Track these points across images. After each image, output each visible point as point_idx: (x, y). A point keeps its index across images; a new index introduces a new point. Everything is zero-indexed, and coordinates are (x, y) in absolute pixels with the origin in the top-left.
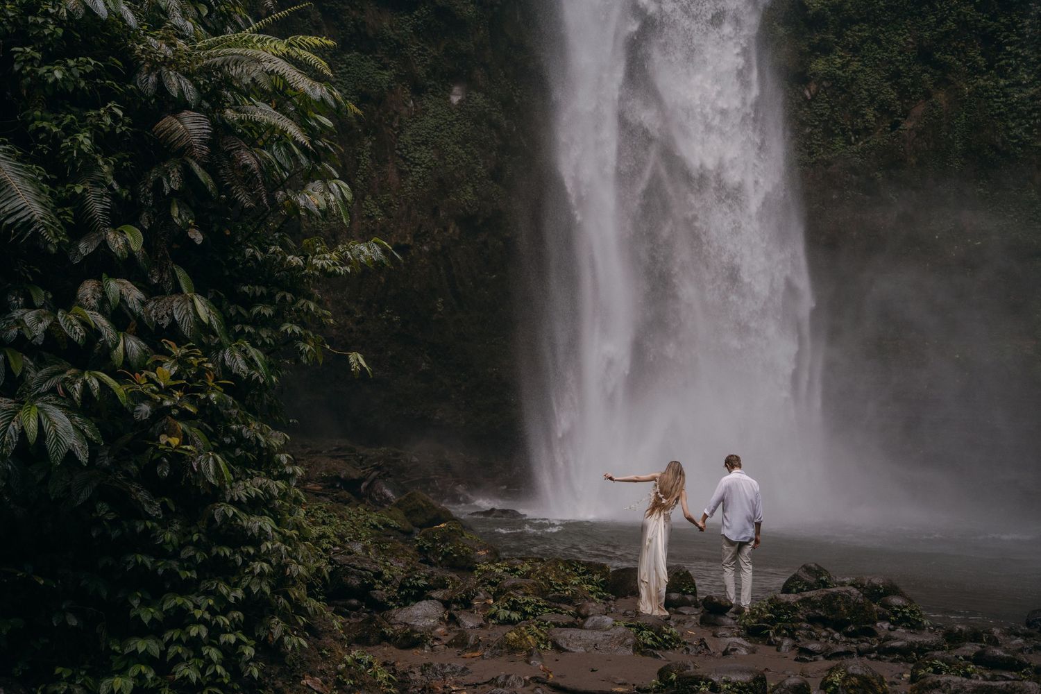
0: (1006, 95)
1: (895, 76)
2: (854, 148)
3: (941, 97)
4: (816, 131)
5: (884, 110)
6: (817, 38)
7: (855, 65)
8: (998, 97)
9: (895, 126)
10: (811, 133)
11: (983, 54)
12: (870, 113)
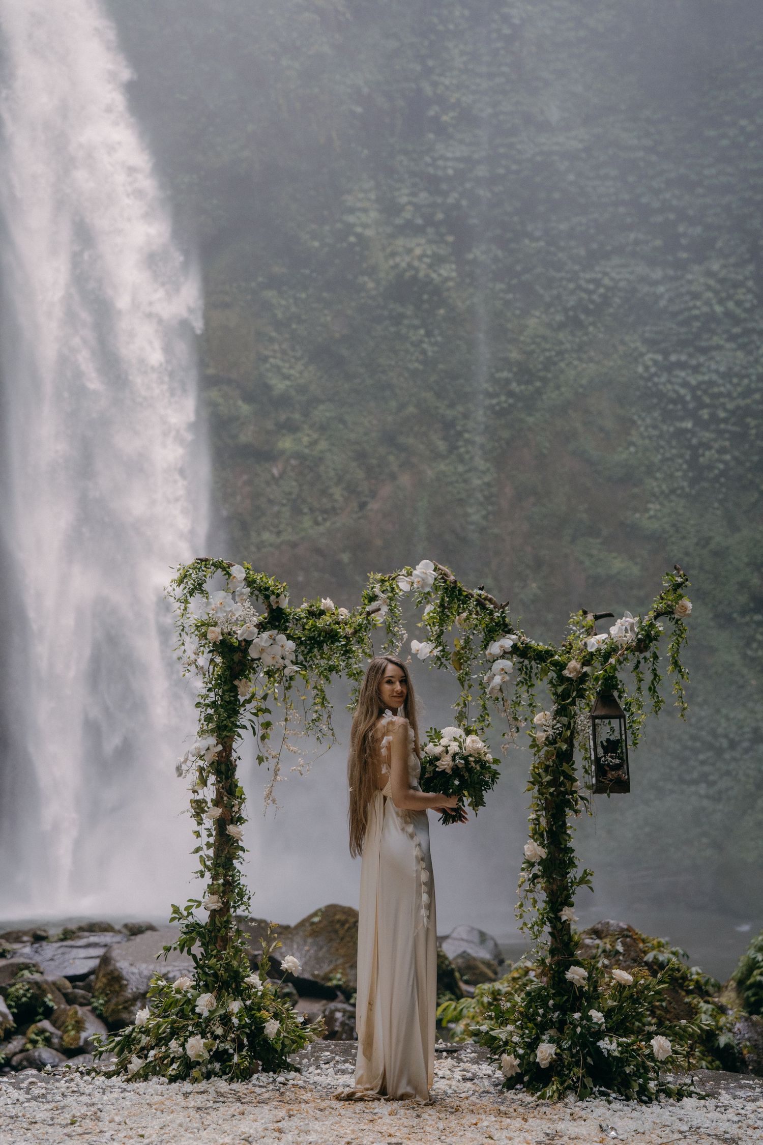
0: (465, 481)
1: (361, 456)
2: (321, 529)
3: (405, 479)
4: (284, 509)
5: (352, 490)
6: (283, 417)
7: (323, 445)
8: (457, 482)
9: (362, 506)
10: (279, 512)
11: (444, 439)
12: (338, 493)
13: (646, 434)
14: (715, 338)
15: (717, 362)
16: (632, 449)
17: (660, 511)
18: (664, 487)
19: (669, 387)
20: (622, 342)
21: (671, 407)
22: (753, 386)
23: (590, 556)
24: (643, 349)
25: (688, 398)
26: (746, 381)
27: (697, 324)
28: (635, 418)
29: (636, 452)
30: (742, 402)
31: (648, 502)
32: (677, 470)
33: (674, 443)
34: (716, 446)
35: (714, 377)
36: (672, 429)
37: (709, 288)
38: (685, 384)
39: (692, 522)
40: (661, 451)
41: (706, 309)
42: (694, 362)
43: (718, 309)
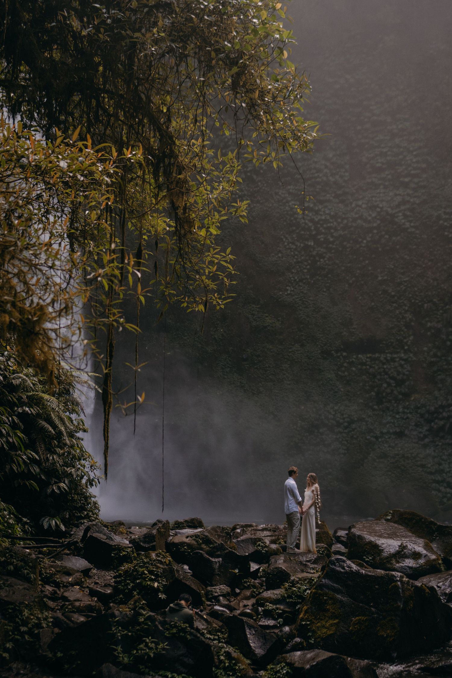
13: (288, 247)
14: (328, 195)
15: (330, 209)
16: (280, 255)
17: (293, 291)
18: (296, 278)
19: (303, 221)
20: (277, 194)
21: (303, 232)
22: (350, 224)
23: (253, 315)
24: (289, 199)
25: (313, 228)
26: (345, 221)
27: (318, 187)
28: (283, 237)
29: (282, 257)
30: (342, 233)
31: (287, 286)
32: (305, 269)
33: (303, 253)
34: (327, 256)
35: (328, 217)
36: (302, 245)
37: (326, 167)
38: (312, 220)
39: (311, 298)
40: (296, 257)
41: (325, 179)
42: (317, 208)
43: (331, 178)
